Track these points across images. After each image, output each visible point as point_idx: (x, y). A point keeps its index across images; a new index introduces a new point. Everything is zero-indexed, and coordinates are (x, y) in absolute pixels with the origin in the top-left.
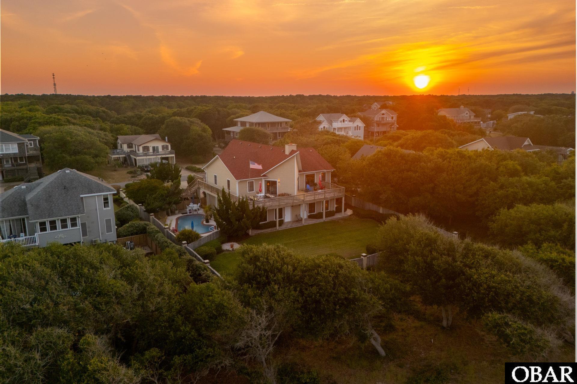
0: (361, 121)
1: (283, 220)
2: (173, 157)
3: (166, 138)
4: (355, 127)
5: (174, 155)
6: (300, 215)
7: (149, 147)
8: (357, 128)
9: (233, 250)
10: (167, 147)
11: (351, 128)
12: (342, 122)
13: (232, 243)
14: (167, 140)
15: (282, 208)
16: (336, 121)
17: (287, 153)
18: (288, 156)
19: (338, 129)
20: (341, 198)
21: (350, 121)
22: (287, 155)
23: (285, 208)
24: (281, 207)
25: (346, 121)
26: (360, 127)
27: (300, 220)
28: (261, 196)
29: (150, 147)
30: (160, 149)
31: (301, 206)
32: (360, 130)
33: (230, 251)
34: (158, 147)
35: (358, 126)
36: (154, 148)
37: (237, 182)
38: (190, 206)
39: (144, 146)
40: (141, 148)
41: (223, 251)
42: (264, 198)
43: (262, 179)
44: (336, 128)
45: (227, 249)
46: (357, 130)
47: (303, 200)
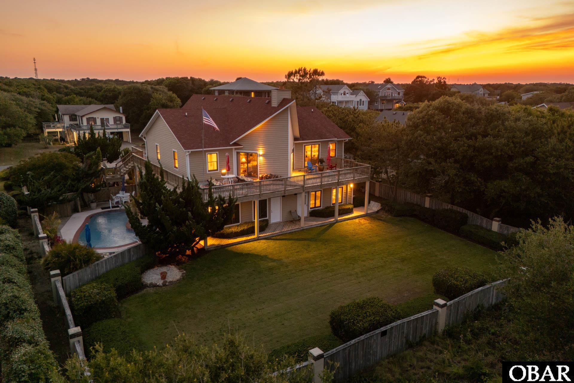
0: (364, 94)
1: (267, 221)
2: (128, 132)
3: (121, 108)
4: (358, 102)
5: (129, 130)
6: (296, 211)
7: (95, 118)
8: (361, 102)
9: (164, 285)
10: (120, 119)
11: (353, 102)
12: (343, 95)
13: (164, 269)
14: (121, 111)
15: (266, 200)
16: (336, 93)
17: (275, 104)
18: (276, 109)
19: (338, 102)
20: (365, 183)
21: (352, 94)
22: (274, 107)
23: (272, 200)
24: (263, 198)
25: (347, 93)
26: (363, 101)
27: (296, 220)
28: (228, 178)
29: (97, 119)
30: (111, 122)
31: (298, 196)
32: (363, 105)
33: (158, 286)
34: (108, 119)
35: (361, 100)
36: (102, 120)
37: (187, 154)
38: (118, 195)
39: (89, 118)
40: (85, 119)
41: (144, 286)
42: (235, 182)
43: (232, 149)
44: (335, 102)
45: (154, 282)
46: (360, 105)
47: (303, 186)
